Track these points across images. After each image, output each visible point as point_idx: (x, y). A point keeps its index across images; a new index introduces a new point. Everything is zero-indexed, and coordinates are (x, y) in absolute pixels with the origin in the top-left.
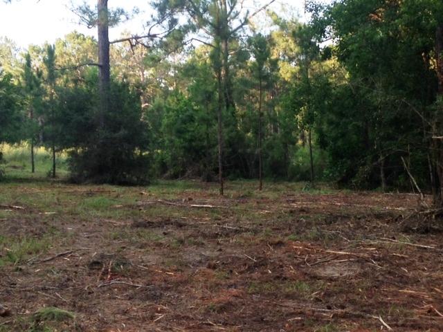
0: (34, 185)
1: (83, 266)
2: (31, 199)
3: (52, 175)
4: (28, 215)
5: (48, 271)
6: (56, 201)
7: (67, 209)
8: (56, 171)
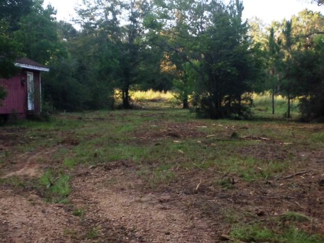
0: (275, 123)
1: (315, 183)
2: (273, 133)
3: (288, 116)
4: (272, 145)
5: (289, 185)
6: (291, 134)
7: (300, 141)
8: (290, 113)
